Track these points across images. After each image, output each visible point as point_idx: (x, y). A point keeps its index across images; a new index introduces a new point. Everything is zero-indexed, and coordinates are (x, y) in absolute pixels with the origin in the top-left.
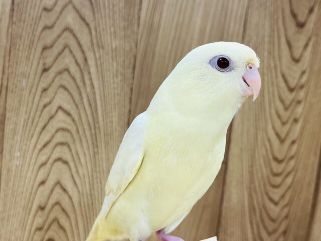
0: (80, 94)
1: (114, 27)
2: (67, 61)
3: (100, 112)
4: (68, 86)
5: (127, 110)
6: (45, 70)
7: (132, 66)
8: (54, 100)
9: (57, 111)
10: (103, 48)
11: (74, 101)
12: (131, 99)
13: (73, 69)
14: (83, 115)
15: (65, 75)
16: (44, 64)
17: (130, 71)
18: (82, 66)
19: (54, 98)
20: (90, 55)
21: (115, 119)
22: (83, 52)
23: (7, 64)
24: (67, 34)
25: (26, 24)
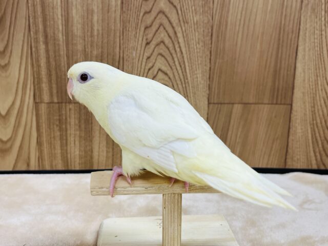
0: (173, 59)
1: (194, 6)
2: (162, 35)
3: (188, 71)
4: (164, 54)
5: (208, 68)
6: (148, 44)
7: (210, 34)
8: (155, 65)
9: (158, 72)
10: (187, 23)
11: (169, 64)
12: (210, 59)
13: (167, 40)
14: (176, 74)
15: (162, 46)
16: (147, 39)
17: (209, 38)
18: (173, 39)
19: (155, 63)
20: (178, 29)
21: (199, 76)
22: (173, 27)
23: (122, 42)
24: (160, 15)
25: (132, 12)
